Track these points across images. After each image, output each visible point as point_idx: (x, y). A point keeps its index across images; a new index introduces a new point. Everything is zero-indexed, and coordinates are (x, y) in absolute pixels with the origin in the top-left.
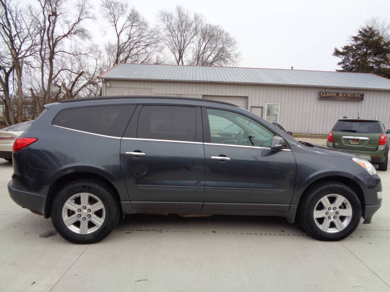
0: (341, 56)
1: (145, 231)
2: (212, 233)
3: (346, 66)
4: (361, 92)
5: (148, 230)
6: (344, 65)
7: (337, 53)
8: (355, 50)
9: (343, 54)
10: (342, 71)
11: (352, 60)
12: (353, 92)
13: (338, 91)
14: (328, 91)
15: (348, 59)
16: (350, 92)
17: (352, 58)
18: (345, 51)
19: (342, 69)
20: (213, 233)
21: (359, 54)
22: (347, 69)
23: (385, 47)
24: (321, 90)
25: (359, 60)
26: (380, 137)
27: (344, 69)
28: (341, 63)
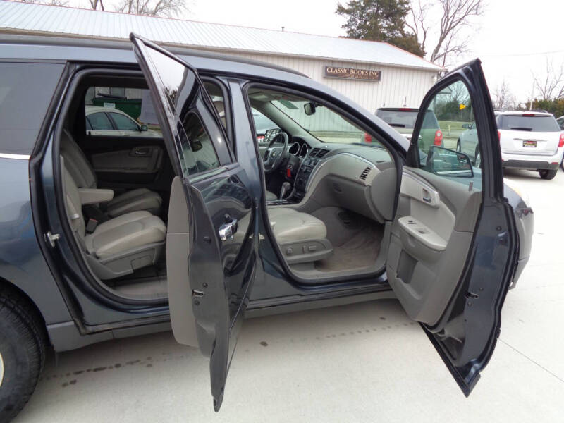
0: (345, 14)
1: (111, 368)
2: (260, 345)
3: (353, 30)
4: (377, 69)
5: (118, 366)
6: (349, 30)
7: (341, 10)
8: (363, 8)
9: (348, 12)
10: (347, 37)
11: (359, 22)
12: (368, 69)
13: (349, 67)
14: (336, 65)
15: (354, 20)
16: (364, 68)
17: (360, 19)
18: (350, 7)
19: (346, 35)
20: (263, 347)
21: (368, 14)
22: (353, 36)
23: (399, 6)
24: (327, 64)
25: (368, 23)
26: (436, 135)
27: (349, 36)
28: (346, 26)
